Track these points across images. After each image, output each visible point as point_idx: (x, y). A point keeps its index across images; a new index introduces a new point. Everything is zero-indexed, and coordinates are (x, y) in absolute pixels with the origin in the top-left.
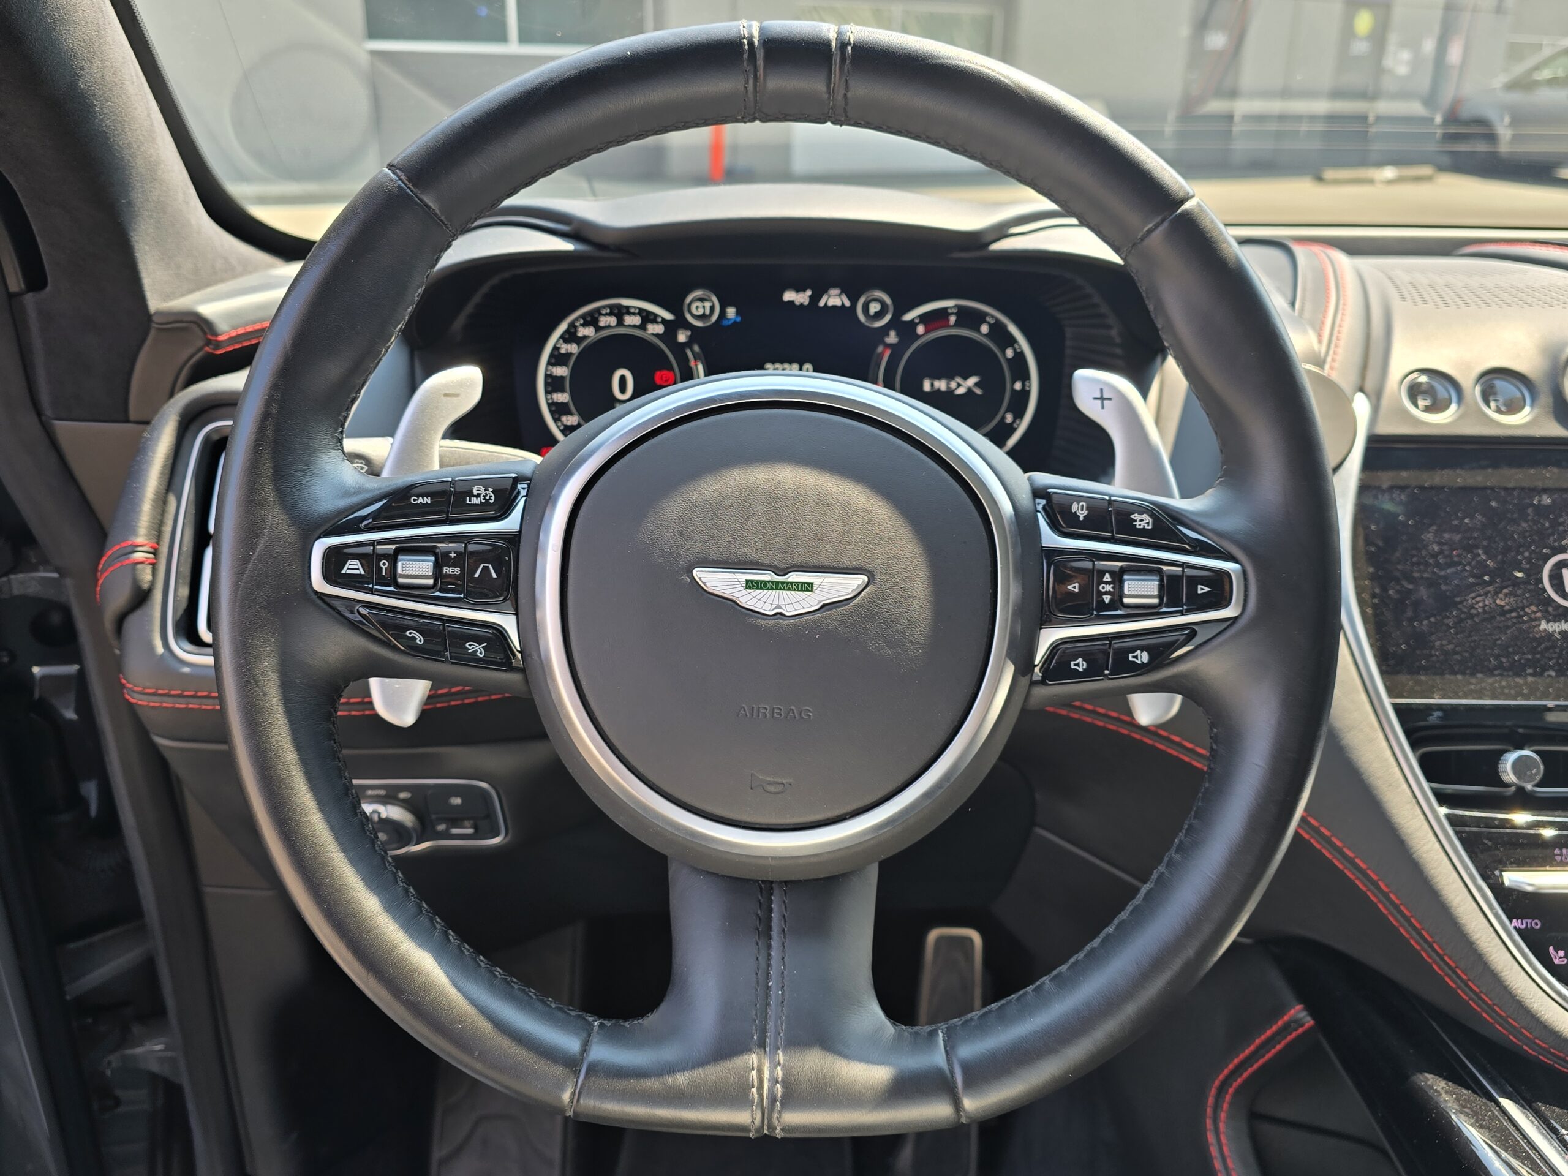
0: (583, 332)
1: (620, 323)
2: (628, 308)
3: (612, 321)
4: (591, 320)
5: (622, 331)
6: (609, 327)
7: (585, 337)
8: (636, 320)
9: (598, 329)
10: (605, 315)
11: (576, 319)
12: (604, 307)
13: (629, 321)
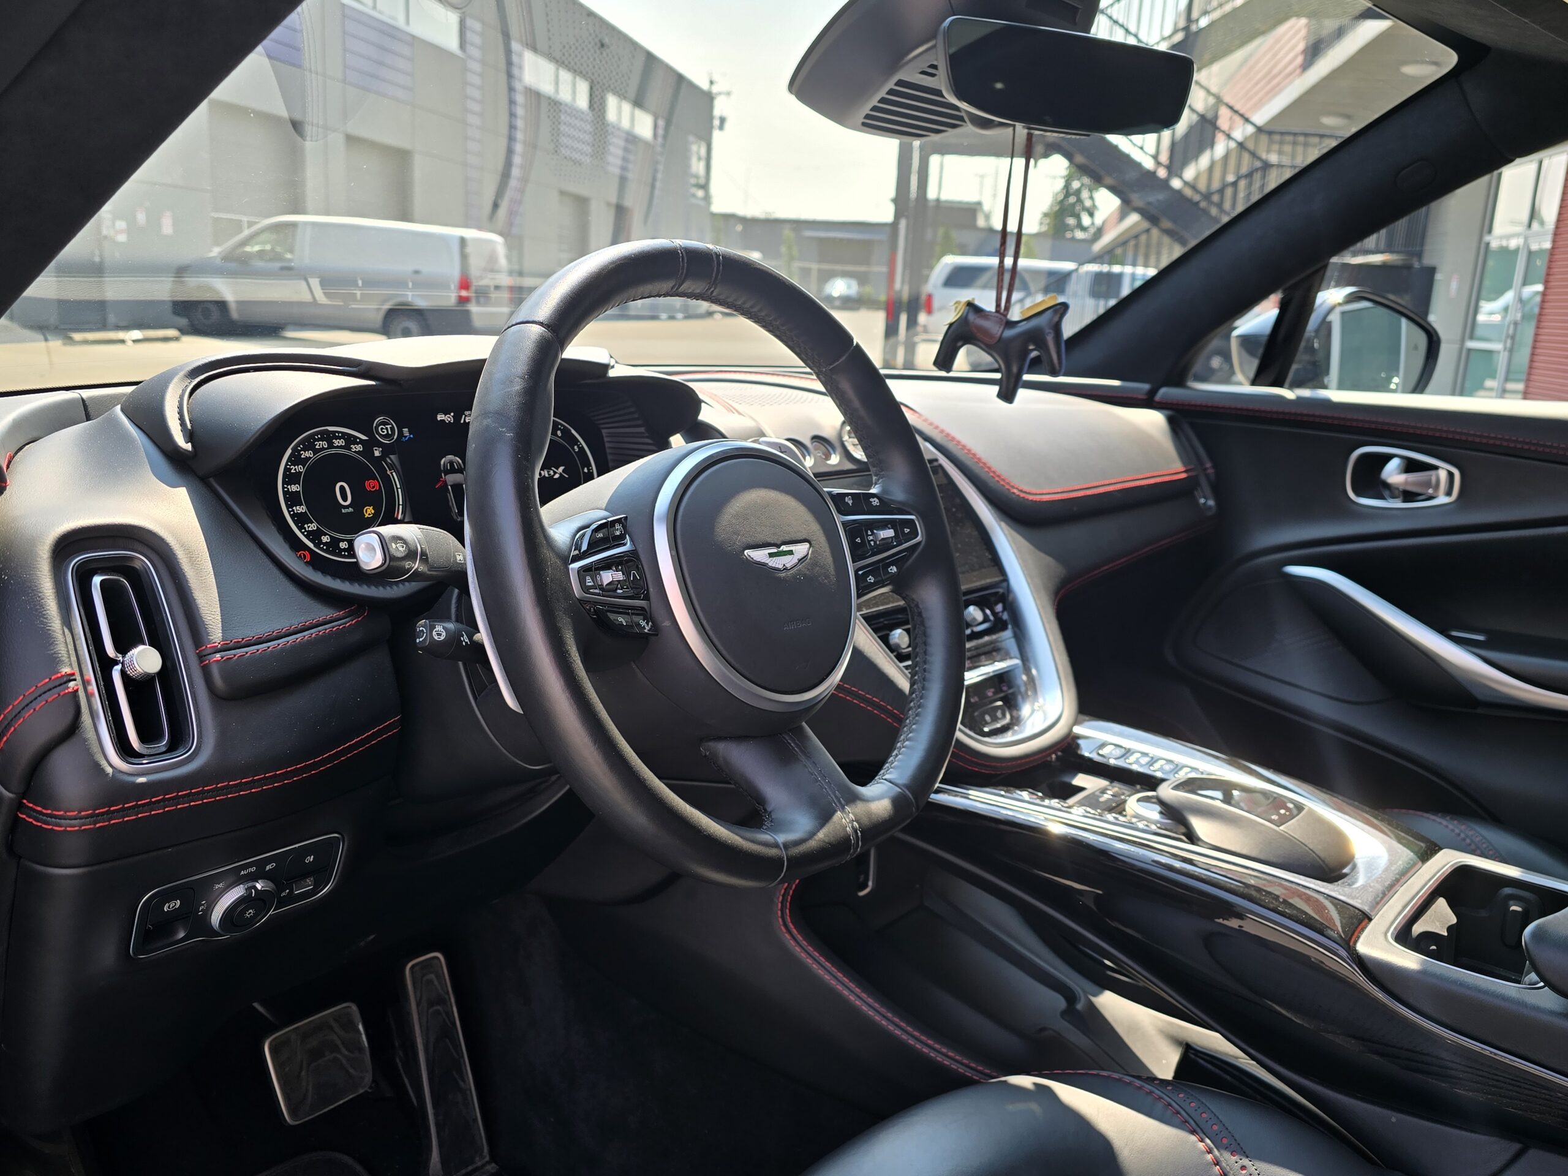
0: (305, 455)
1: (330, 445)
2: (333, 433)
3: (325, 444)
4: (309, 444)
5: (333, 451)
6: (323, 449)
7: (307, 459)
8: (341, 443)
9: (316, 451)
10: (319, 440)
11: (298, 445)
12: (317, 433)
13: (337, 443)
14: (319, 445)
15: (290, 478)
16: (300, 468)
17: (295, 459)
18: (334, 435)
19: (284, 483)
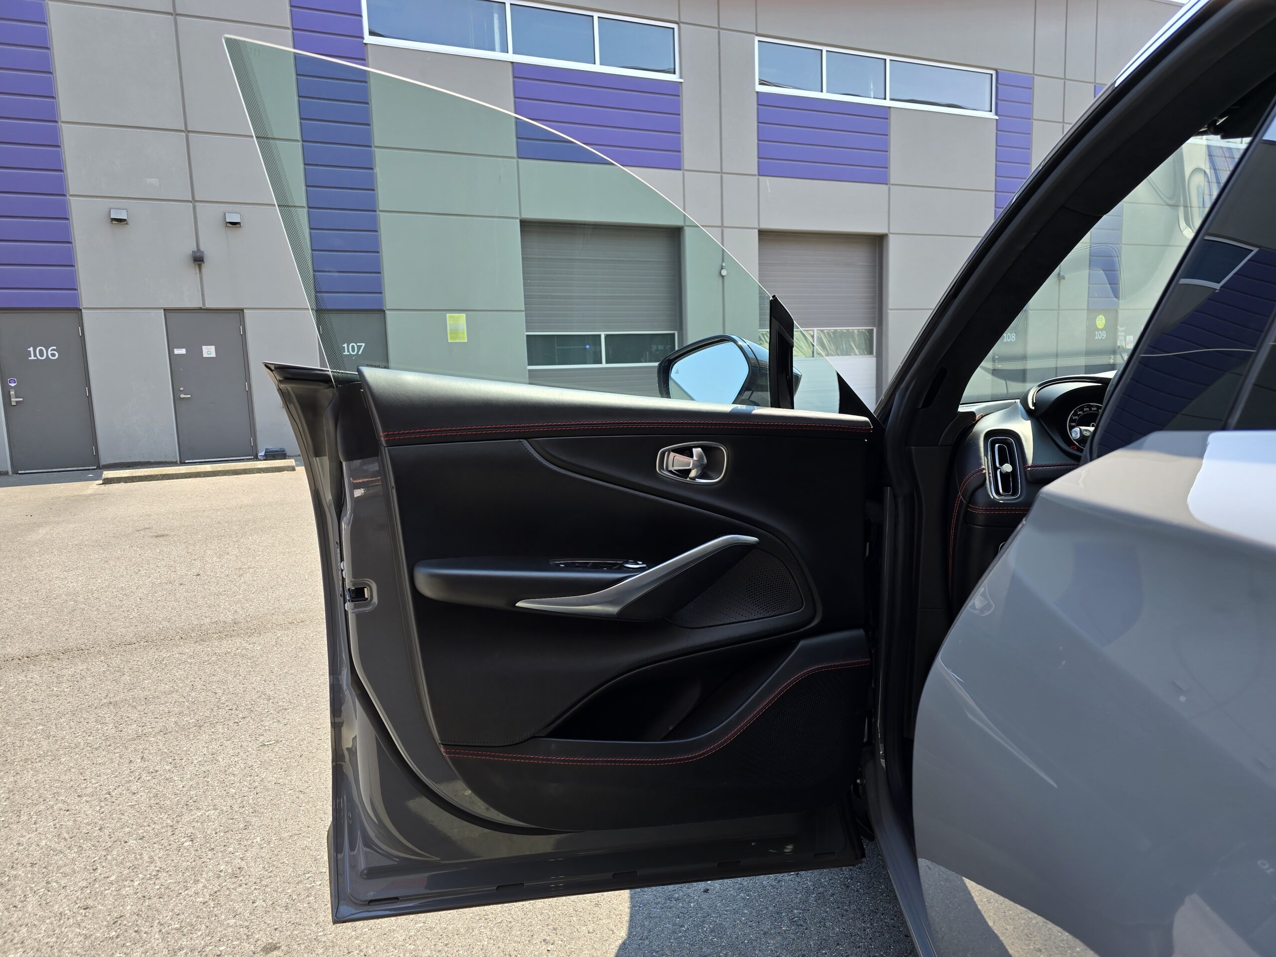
0: (1079, 413)
1: (1090, 410)
2: (1093, 405)
3: (1088, 409)
4: (1081, 409)
5: (1091, 412)
6: (1087, 411)
7: (1080, 414)
8: (1095, 409)
9: (1084, 412)
10: (1086, 408)
11: (1077, 409)
12: (1085, 405)
13: (1093, 409)
14: (1085, 410)
15: (1072, 420)
16: (1077, 417)
17: (1075, 414)
18: (1092, 406)
19: (1069, 422)
